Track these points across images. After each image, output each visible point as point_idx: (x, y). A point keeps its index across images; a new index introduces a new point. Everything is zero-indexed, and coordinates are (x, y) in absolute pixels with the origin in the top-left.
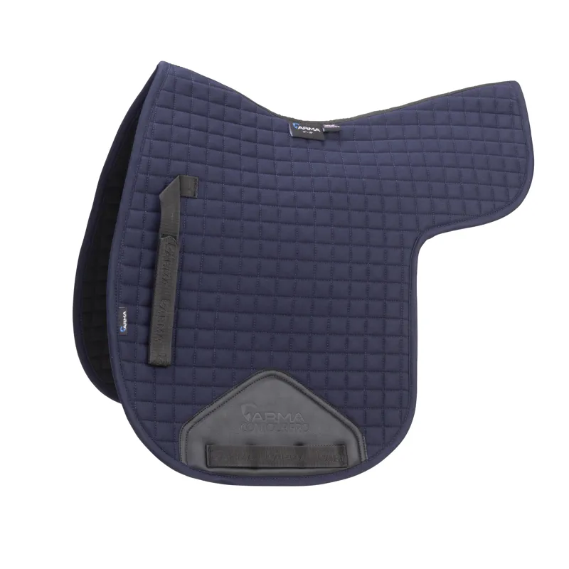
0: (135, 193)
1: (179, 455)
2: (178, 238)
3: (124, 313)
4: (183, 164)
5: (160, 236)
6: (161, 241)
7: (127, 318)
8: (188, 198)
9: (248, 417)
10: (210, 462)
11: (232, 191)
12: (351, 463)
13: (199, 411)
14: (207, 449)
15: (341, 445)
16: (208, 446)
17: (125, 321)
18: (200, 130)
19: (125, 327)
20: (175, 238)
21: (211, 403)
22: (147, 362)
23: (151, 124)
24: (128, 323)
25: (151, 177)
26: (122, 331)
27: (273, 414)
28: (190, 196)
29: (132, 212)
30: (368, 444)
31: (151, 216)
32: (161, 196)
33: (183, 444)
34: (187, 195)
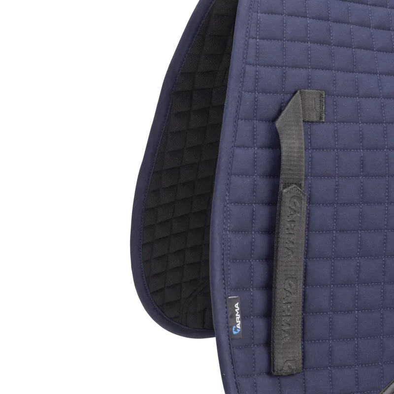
0: (240, 122)
2: (303, 185)
3: (237, 306)
4: (303, 72)
5: (281, 186)
6: (284, 194)
7: (241, 312)
8: (312, 122)
11: (371, 106)
17: (238, 316)
18: (320, 18)
19: (238, 326)
20: (300, 186)
22: (270, 371)
23: (254, 14)
24: (243, 319)
25: (261, 97)
26: (235, 333)
28: (315, 119)
29: (238, 151)
31: (264, 156)
32: (278, 124)
34: (312, 119)
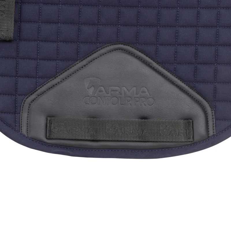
1: (20, 127)
9: (91, 91)
10: (50, 135)
12: (197, 138)
13: (42, 85)
14: (48, 121)
15: (188, 119)
16: (49, 119)
21: (55, 77)
27: (117, 88)
30: (216, 119)
33: (24, 115)
